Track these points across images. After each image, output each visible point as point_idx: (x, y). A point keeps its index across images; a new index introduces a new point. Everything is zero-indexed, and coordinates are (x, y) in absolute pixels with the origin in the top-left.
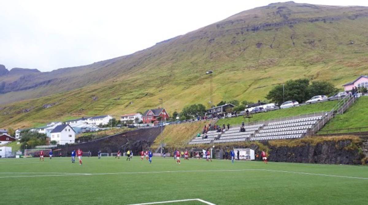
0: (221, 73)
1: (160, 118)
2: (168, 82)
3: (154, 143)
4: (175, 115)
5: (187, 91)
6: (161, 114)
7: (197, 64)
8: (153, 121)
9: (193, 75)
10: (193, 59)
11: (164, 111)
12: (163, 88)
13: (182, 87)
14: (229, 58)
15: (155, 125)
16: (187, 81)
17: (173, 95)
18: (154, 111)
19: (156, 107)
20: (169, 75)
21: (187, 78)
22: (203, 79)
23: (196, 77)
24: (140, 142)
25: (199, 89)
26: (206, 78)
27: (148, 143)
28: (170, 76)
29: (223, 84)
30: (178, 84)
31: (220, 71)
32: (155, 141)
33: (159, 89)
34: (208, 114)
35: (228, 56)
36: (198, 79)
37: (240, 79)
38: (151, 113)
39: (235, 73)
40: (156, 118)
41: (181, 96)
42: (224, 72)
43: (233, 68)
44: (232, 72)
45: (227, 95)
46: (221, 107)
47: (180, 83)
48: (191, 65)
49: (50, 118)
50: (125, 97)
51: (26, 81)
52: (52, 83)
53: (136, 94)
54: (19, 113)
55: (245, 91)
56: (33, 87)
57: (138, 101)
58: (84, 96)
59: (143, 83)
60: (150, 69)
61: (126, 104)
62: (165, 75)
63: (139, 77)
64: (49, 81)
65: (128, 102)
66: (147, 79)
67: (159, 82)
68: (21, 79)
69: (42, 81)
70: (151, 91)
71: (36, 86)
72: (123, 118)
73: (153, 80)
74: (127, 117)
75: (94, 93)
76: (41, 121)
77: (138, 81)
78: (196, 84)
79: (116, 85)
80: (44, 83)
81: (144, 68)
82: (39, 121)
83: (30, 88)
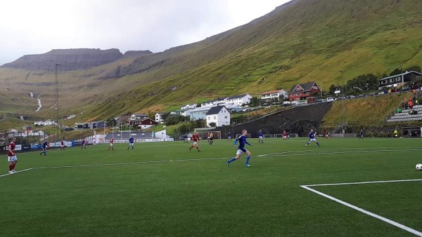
0: (372, 34)
1: (316, 93)
2: (304, 50)
3: (323, 122)
4: (333, 88)
5: (333, 60)
6: (313, 89)
7: (334, 26)
8: (305, 98)
9: (334, 40)
10: (329, 20)
11: (316, 85)
12: (300, 59)
13: (324, 56)
14: (377, 15)
15: (308, 103)
16: (329, 47)
17: (316, 66)
18: (303, 86)
19: (303, 81)
20: (302, 42)
21: (327, 44)
22: (350, 43)
23: (340, 43)
24: (300, 121)
25: (349, 56)
26: (354, 42)
27: (312, 123)
28: (305, 43)
29: (381, 47)
30: (318, 53)
31: (371, 31)
32: (323, 120)
33: (294, 61)
34: (381, 86)
35: (376, 13)
36: (343, 44)
37: (403, 39)
38: (300, 88)
39: (393, 33)
40: (307, 94)
41: (326, 66)
42: (376, 32)
43: (388, 27)
44: (388, 32)
45: (389, 61)
46: (401, 76)
47: (321, 51)
48: (327, 28)
49: (181, 101)
50: (256, 73)
51: (140, 63)
52: (164, 64)
53: (269, 68)
54: (145, 96)
55: (416, 54)
56: (147, 69)
57: (273, 76)
58: (210, 75)
59: (273, 55)
60: (276, 38)
61: (259, 80)
62: (298, 43)
63: (266, 48)
64: (162, 62)
65: (261, 78)
66: (276, 50)
67: (292, 52)
68: (135, 61)
69: (155, 62)
70: (286, 62)
71: (150, 68)
72: (264, 95)
73: (284, 51)
74: (269, 95)
75: (219, 71)
76: (173, 103)
77: (266, 54)
78: (342, 51)
79: (242, 61)
80: (157, 64)
81: (267, 37)
82: (170, 103)
83: (144, 70)
